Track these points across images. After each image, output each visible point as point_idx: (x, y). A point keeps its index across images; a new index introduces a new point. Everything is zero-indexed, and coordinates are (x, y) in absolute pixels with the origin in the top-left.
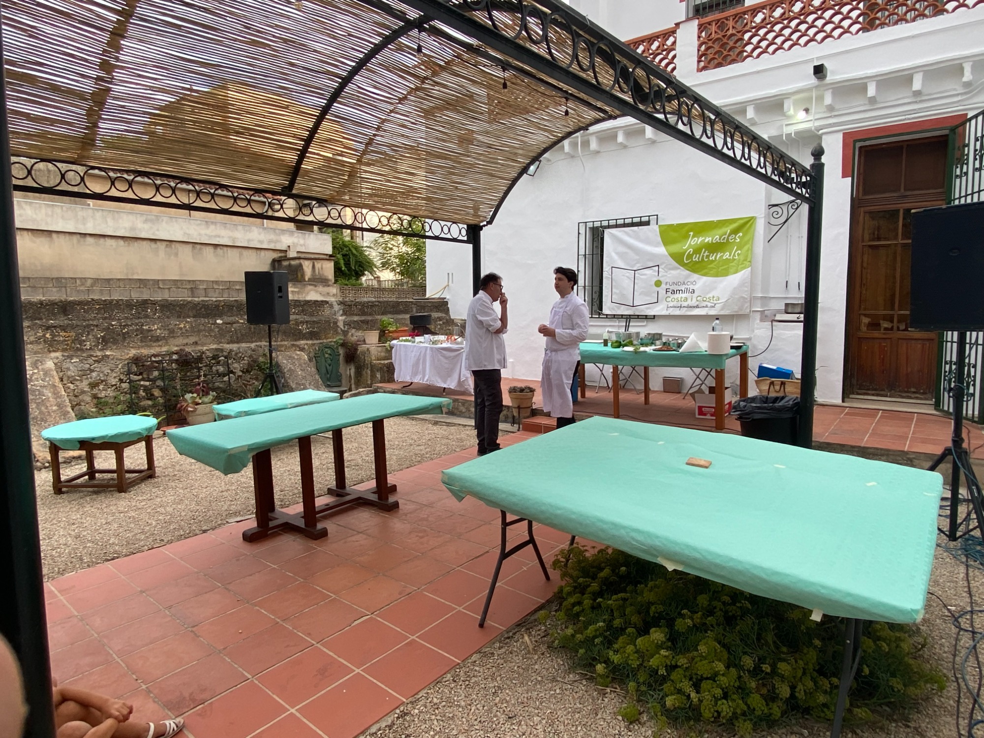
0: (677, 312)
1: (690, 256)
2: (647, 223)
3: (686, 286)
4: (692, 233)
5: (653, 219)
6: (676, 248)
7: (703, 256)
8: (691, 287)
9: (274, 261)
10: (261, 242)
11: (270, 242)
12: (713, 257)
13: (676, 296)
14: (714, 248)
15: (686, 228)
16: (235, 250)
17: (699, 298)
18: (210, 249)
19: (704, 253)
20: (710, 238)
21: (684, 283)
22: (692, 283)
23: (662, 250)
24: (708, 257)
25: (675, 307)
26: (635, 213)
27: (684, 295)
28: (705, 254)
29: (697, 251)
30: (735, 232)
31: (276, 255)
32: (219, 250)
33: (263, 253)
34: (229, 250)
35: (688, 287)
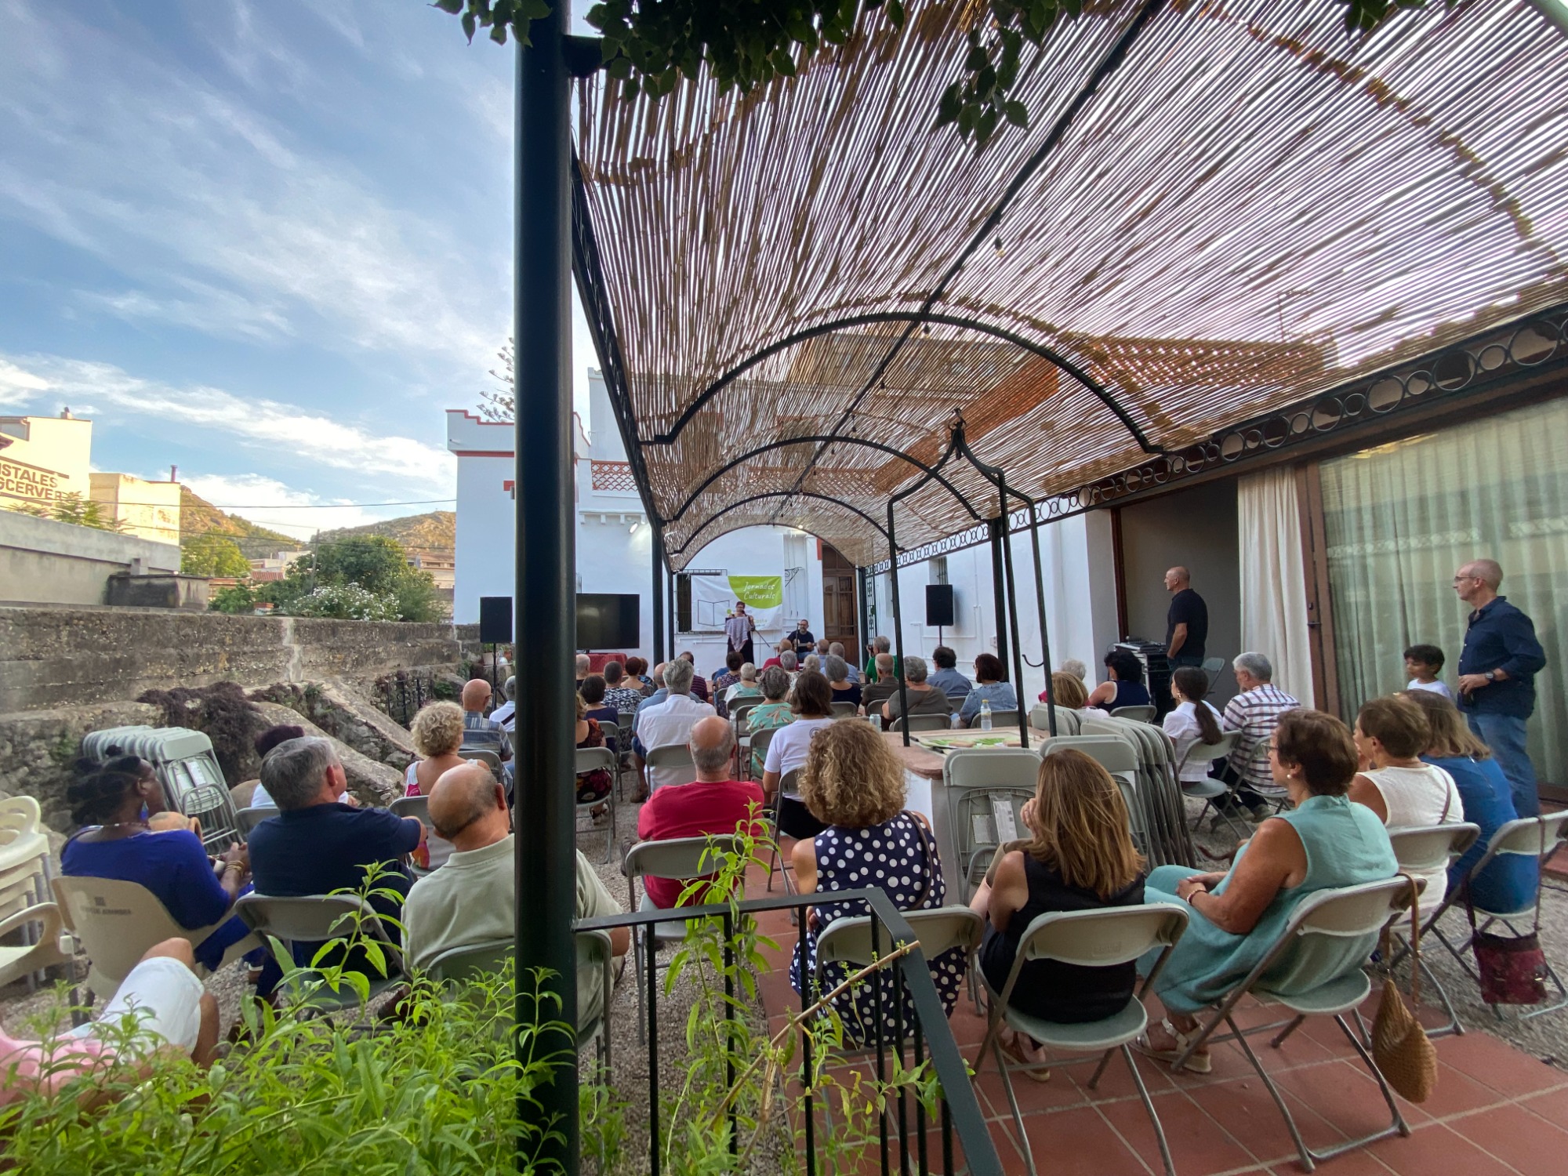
2: (718, 574)
4: (748, 583)
5: (724, 573)
6: (739, 590)
7: (754, 596)
9: (112, 578)
10: (100, 551)
11: (111, 552)
14: (761, 592)
15: (744, 579)
16: (65, 563)
18: (32, 559)
23: (730, 590)
24: (757, 596)
26: (713, 567)
29: (752, 593)
30: (771, 584)
31: (113, 570)
32: (46, 561)
33: (99, 566)
34: (58, 561)
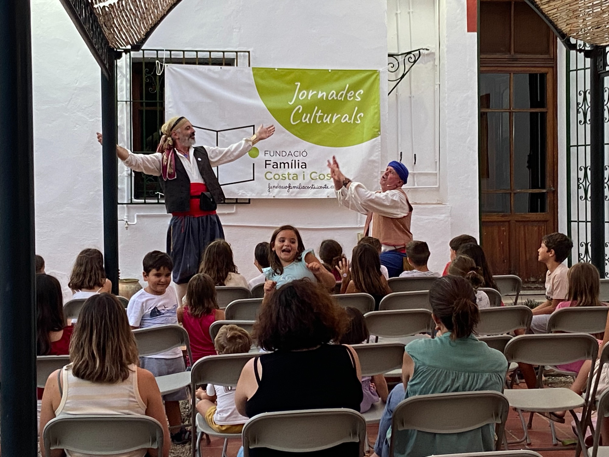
0: (285, 194)
1: (298, 116)
2: (234, 62)
3: (294, 158)
4: (299, 84)
5: (242, 57)
6: (278, 102)
7: (316, 116)
8: (301, 159)
12: (328, 119)
13: (280, 171)
14: (330, 107)
15: (292, 76)
17: (313, 175)
19: (317, 112)
20: (325, 93)
21: (290, 154)
22: (301, 154)
23: (258, 102)
24: (321, 118)
25: (281, 187)
26: (217, 44)
27: (292, 171)
28: (318, 115)
29: (308, 108)
30: (355, 87)
35: (297, 159)
